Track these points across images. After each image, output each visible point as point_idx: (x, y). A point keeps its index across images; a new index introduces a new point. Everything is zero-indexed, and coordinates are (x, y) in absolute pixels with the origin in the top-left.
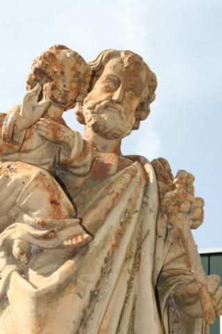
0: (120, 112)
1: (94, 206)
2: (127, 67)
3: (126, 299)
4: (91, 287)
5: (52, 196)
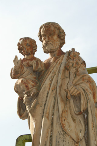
2: (45, 30)
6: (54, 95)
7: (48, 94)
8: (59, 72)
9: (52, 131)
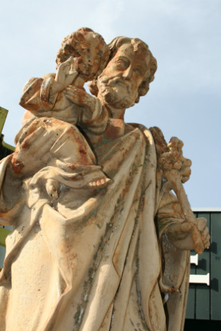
0: (128, 87)
1: (109, 159)
2: (136, 52)
3: (134, 231)
4: (107, 220)
5: (81, 147)
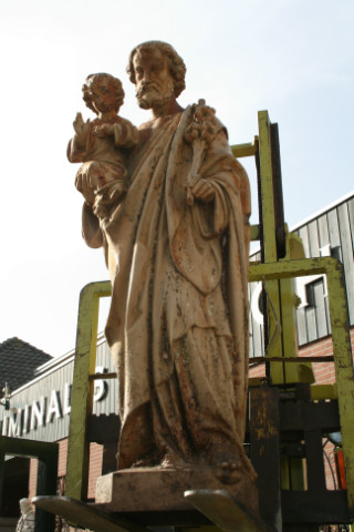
0: (154, 88)
6: (159, 198)
7: (145, 194)
8: (170, 148)
9: (153, 270)
